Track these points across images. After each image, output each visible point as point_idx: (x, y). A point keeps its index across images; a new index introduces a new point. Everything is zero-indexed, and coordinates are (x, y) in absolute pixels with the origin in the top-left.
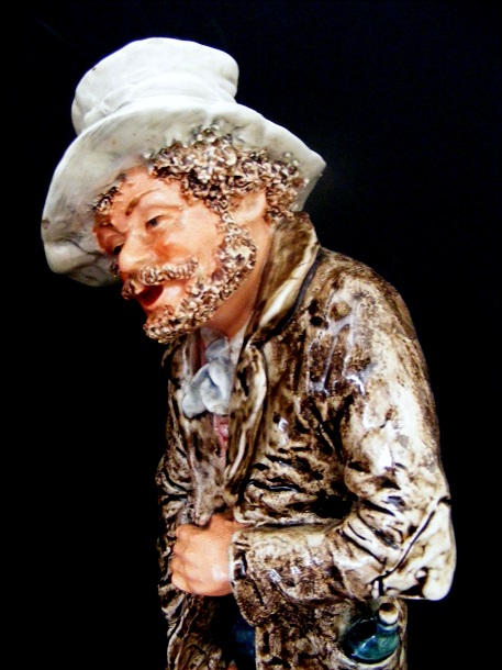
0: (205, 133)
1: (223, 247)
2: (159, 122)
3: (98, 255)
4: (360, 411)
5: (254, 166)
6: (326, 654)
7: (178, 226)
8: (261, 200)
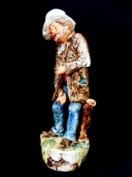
0: (62, 18)
1: (64, 30)
2: (57, 16)
3: (49, 34)
4: (79, 47)
5: (67, 22)
6: (77, 83)
7: (59, 28)
8: (68, 26)
